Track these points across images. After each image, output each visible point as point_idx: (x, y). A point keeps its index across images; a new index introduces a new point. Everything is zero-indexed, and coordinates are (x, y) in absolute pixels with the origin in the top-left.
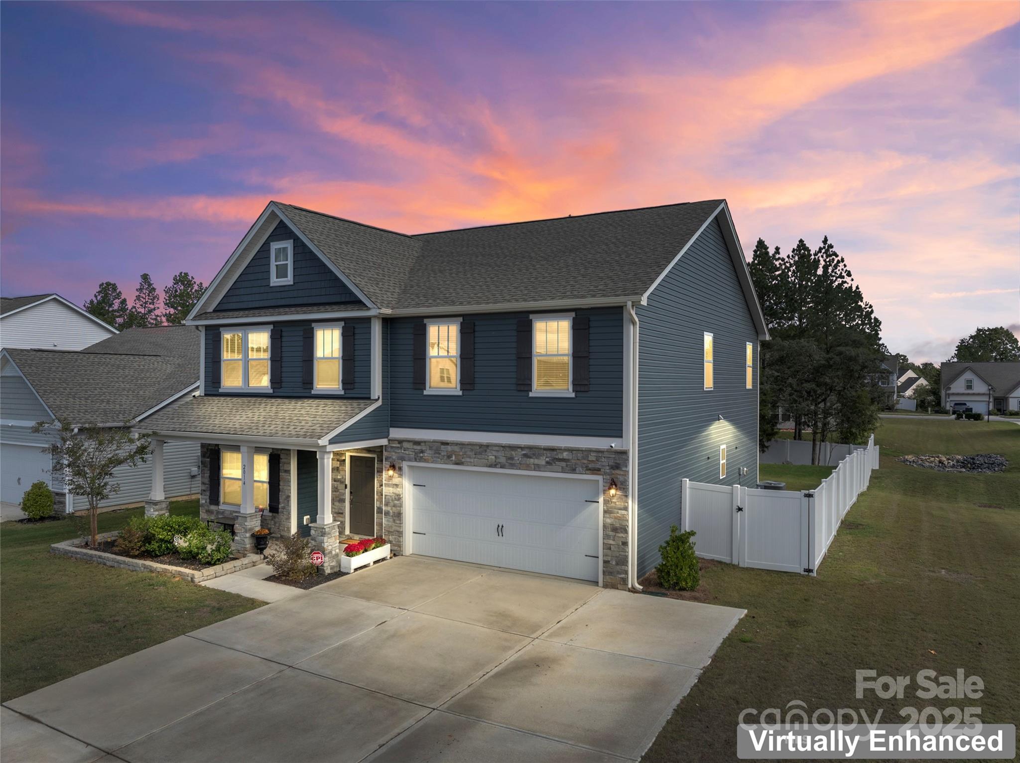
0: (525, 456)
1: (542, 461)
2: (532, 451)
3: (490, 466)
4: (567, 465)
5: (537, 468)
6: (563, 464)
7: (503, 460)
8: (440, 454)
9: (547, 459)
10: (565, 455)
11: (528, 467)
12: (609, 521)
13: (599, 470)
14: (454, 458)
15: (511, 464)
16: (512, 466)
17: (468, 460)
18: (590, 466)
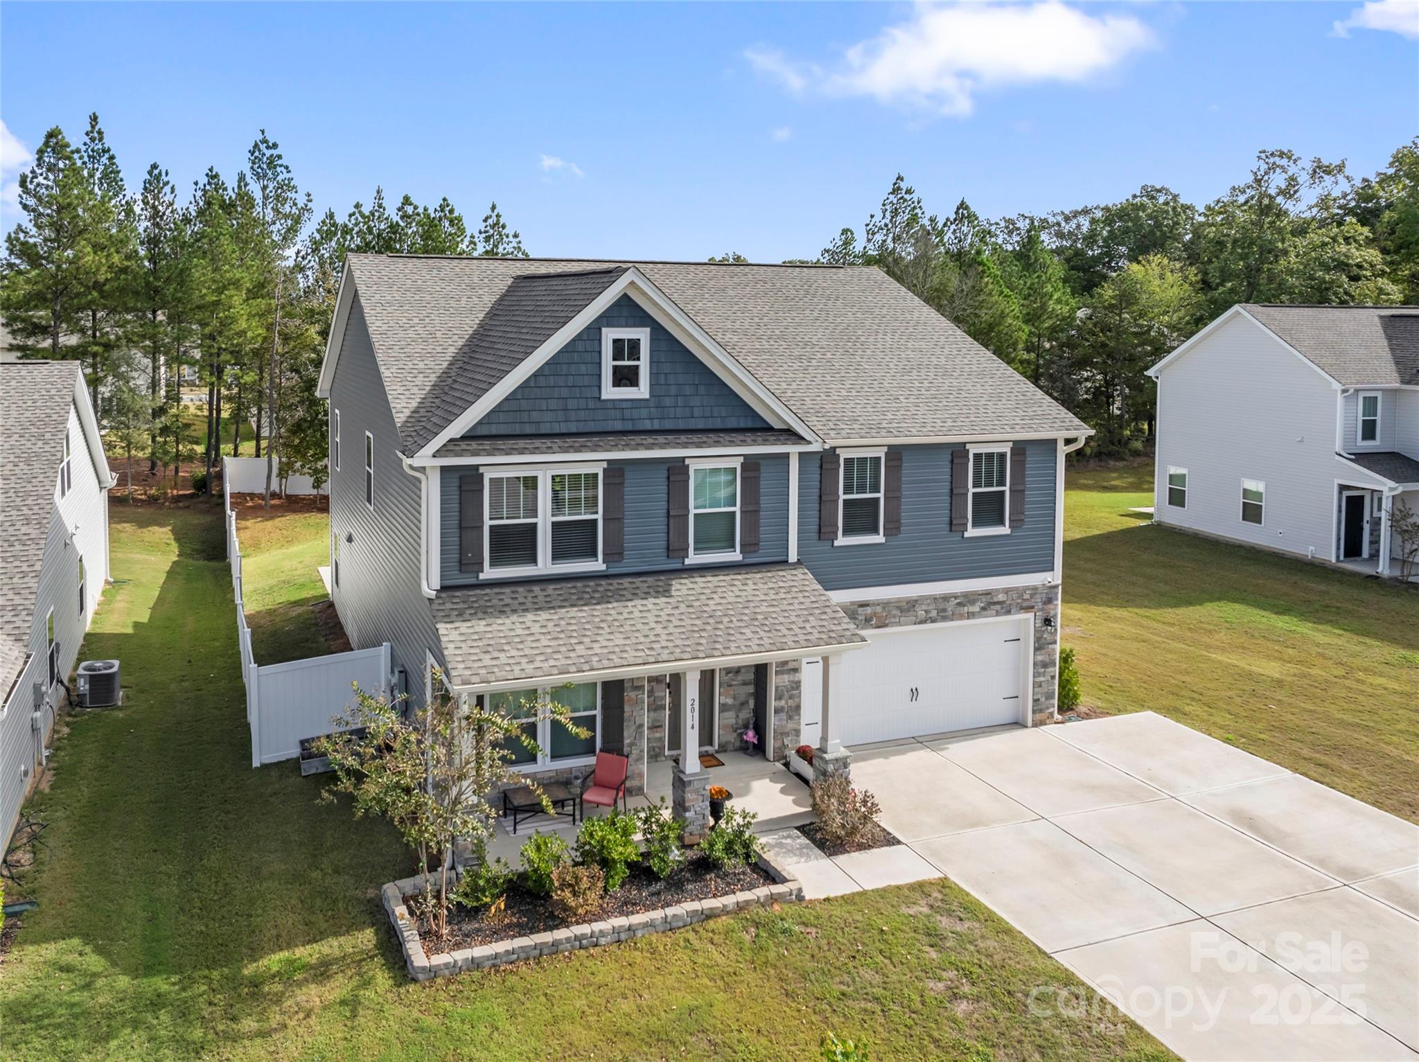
0: (959, 604)
1: (976, 608)
2: (968, 598)
3: (921, 622)
4: (1002, 608)
5: (971, 615)
6: (998, 607)
7: (934, 614)
10: (1001, 597)
11: (961, 617)
12: (1040, 658)
13: (1033, 607)
14: (873, 622)
15: (943, 616)
16: (945, 619)
17: (893, 620)
18: (1024, 605)
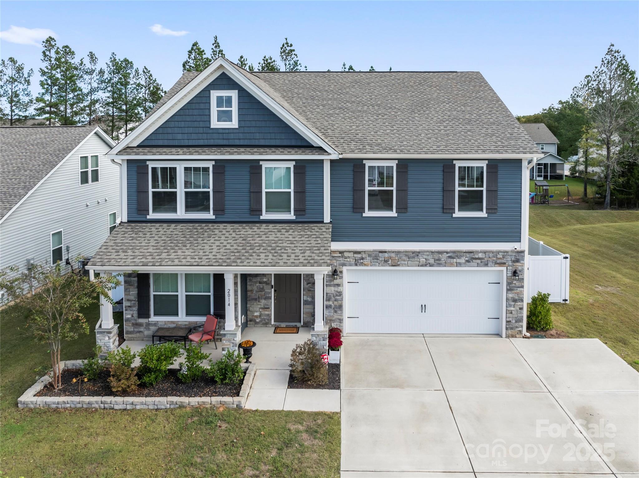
0: (450, 257)
1: (462, 260)
2: (456, 254)
3: (422, 266)
4: (481, 262)
5: (459, 264)
6: (479, 261)
7: (432, 261)
8: (378, 259)
9: (467, 259)
10: (480, 255)
11: (451, 265)
12: (510, 295)
14: (390, 262)
15: (438, 263)
16: (439, 265)
17: (403, 262)
18: (498, 261)
